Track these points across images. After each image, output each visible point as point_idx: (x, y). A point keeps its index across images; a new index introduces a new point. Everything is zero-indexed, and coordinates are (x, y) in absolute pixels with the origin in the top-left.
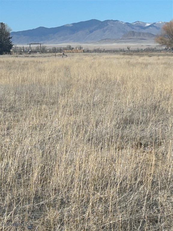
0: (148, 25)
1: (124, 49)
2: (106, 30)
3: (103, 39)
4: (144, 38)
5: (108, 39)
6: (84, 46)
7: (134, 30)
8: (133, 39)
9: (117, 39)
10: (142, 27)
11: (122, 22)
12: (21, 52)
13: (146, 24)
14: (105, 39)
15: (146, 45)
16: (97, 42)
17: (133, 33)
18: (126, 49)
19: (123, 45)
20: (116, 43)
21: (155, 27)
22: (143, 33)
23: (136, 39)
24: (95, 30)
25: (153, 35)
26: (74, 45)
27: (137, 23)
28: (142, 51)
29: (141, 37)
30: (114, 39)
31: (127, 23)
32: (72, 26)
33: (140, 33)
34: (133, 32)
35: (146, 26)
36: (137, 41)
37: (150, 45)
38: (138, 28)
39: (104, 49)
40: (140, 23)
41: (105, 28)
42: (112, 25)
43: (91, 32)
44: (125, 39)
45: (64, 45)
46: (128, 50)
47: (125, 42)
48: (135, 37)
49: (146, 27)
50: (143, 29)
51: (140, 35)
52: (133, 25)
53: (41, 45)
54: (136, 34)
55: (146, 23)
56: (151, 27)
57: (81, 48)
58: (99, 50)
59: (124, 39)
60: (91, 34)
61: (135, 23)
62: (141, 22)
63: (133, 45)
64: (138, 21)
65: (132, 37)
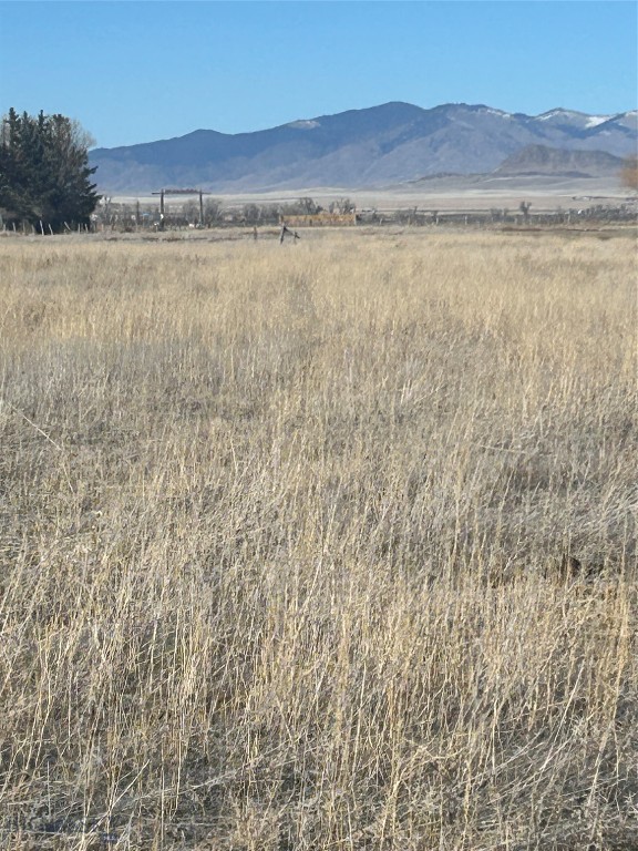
0: (596, 121)
1: (507, 211)
2: (443, 141)
3: (431, 173)
4: (583, 171)
5: (450, 175)
6: (363, 199)
7: (544, 141)
8: (544, 174)
9: (484, 175)
10: (573, 129)
11: (499, 111)
12: (130, 222)
13: (591, 118)
14: (439, 176)
15: (591, 197)
16: (410, 186)
17: (543, 154)
18: (515, 210)
19: (505, 197)
20: (478, 188)
21: (620, 128)
22: (579, 152)
23: (552, 174)
24: (400, 141)
25: (614, 158)
26: (322, 196)
27: (557, 116)
28: (575, 217)
29: (569, 169)
30: (472, 175)
31: (518, 116)
32: (316, 128)
33: (565, 153)
34: (541, 148)
35: (588, 126)
36: (555, 182)
37: (604, 195)
38: (560, 134)
39: (436, 212)
40: (567, 114)
41: (439, 134)
42: (464, 124)
43: (386, 148)
44: (513, 175)
45: (286, 196)
46: (522, 213)
47: (513, 186)
48: (549, 168)
49: (590, 129)
50: (576, 139)
51: (567, 161)
52: (539, 122)
53: (204, 197)
54: (552, 155)
55: (588, 115)
56: (608, 129)
57: (348, 208)
58: (416, 216)
59: (507, 175)
60: (386, 156)
61: (547, 114)
62: (569, 111)
63: (543, 198)
64: (561, 110)
65: (536, 168)
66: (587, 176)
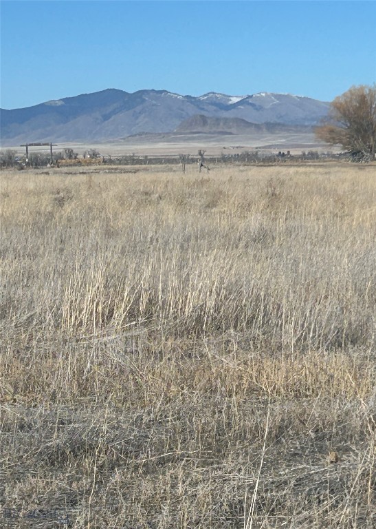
0: (235, 100)
1: (188, 155)
2: (140, 113)
3: (134, 133)
4: (229, 131)
5: (146, 134)
7: (203, 113)
8: (205, 133)
9: (167, 133)
10: (221, 104)
11: (175, 94)
13: (231, 98)
14: (140, 135)
15: (234, 147)
16: (122, 141)
17: (204, 120)
18: (195, 154)
20: (164, 142)
21: (251, 104)
22: (226, 120)
23: (210, 133)
24: (114, 112)
25: (247, 123)
26: (81, 148)
27: (211, 97)
29: (220, 129)
30: (160, 134)
31: (187, 97)
32: (62, 106)
33: (218, 120)
34: (203, 117)
35: (230, 102)
36: (212, 137)
37: (242, 145)
38: (213, 108)
41: (138, 109)
42: (154, 102)
43: (106, 117)
44: (185, 134)
45: (59, 148)
46: (201, 157)
47: (185, 140)
48: (207, 129)
49: (231, 105)
50: (223, 111)
51: (218, 124)
52: (199, 101)
54: (209, 121)
55: (230, 96)
56: (242, 105)
57: (94, 155)
59: (182, 134)
60: (106, 122)
61: (205, 95)
62: (218, 94)
63: (212, 147)
64: (213, 93)
65: (200, 129)
66: (231, 134)
